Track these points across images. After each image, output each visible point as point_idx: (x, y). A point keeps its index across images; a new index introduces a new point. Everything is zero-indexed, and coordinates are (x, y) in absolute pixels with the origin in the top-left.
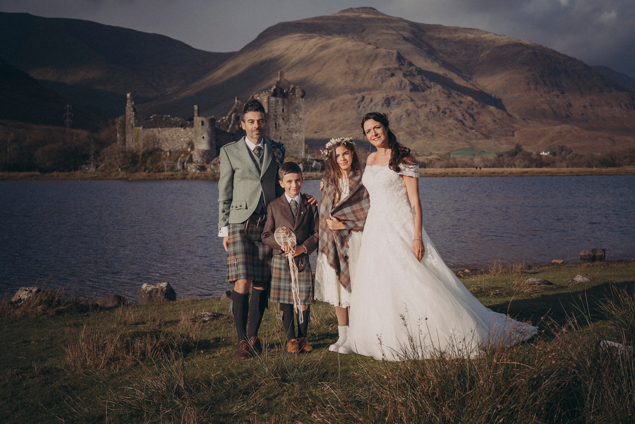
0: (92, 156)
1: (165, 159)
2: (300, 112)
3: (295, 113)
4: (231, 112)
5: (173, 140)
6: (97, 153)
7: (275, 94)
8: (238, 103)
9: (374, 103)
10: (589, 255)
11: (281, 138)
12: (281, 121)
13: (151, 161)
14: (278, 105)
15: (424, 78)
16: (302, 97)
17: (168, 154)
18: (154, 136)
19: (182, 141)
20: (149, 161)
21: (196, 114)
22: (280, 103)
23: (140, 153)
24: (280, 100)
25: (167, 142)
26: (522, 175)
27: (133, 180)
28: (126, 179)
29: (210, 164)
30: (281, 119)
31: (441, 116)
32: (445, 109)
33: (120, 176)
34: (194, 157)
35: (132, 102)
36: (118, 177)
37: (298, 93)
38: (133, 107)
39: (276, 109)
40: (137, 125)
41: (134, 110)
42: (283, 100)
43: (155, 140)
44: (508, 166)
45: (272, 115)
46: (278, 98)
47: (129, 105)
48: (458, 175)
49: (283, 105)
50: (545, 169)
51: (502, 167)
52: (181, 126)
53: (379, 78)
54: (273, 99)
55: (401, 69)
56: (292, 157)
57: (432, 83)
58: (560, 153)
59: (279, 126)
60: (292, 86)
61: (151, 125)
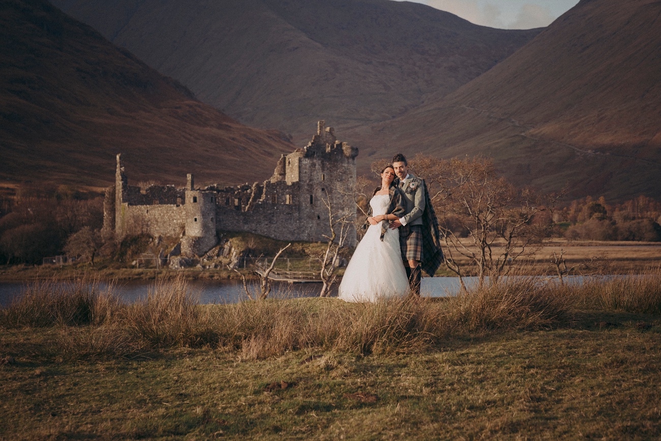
2: (350, 179)
3: (341, 181)
5: (165, 222)
7: (309, 154)
11: (319, 217)
12: (319, 193)
13: (133, 252)
14: (314, 170)
17: (157, 241)
18: (140, 217)
19: (174, 224)
20: (129, 252)
21: (188, 186)
22: (317, 166)
25: (157, 225)
29: (203, 257)
30: (320, 190)
34: (182, 247)
35: (121, 167)
37: (347, 151)
38: (122, 173)
39: (311, 175)
40: (125, 200)
42: (322, 162)
43: (143, 221)
45: (305, 184)
46: (315, 161)
47: (119, 171)
49: (323, 170)
54: (307, 162)
59: (317, 200)
60: (337, 142)
61: (147, 200)
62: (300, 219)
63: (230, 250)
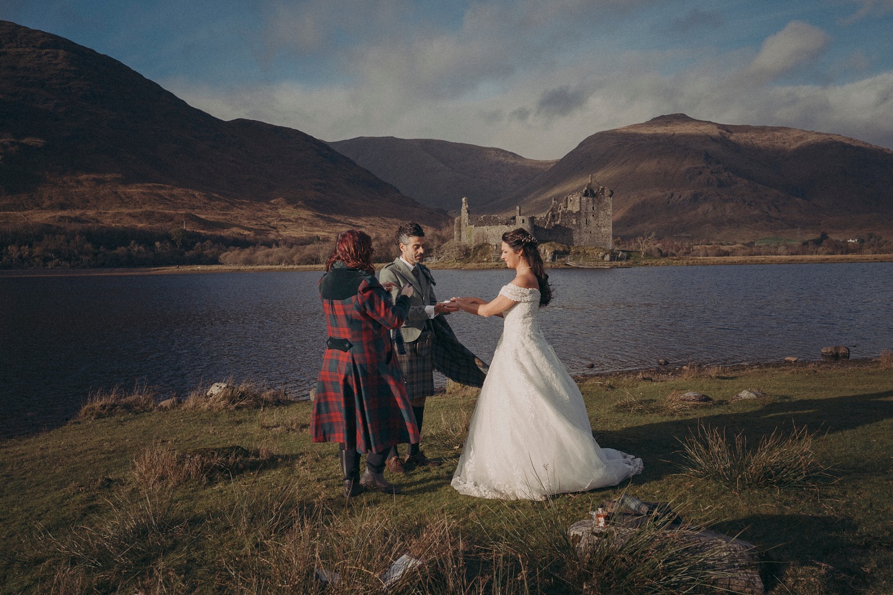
0: (435, 250)
1: (492, 252)
2: (608, 209)
3: (604, 210)
4: (548, 211)
6: (439, 246)
8: (555, 203)
9: (682, 199)
10: (831, 352)
11: (591, 232)
12: (591, 218)
13: (481, 253)
14: (589, 204)
15: (731, 174)
16: (610, 196)
17: (495, 247)
18: (483, 234)
20: (479, 254)
21: (518, 214)
22: (590, 202)
23: (472, 247)
24: (590, 199)
25: (494, 238)
26: (822, 261)
27: (465, 270)
28: (460, 269)
30: (591, 216)
31: (747, 208)
32: (751, 202)
33: (455, 266)
35: (466, 205)
36: (453, 267)
37: (607, 192)
38: (467, 209)
39: (587, 207)
40: (470, 224)
41: (468, 212)
42: (593, 199)
43: (484, 236)
44: (812, 253)
45: (583, 212)
47: (464, 207)
48: (757, 262)
49: (593, 204)
50: (849, 256)
51: (805, 254)
52: (506, 224)
53: (688, 177)
54: (584, 199)
55: (708, 167)
56: (601, 248)
57: (738, 179)
58: (869, 240)
59: (590, 222)
60: (601, 187)
61: (482, 224)
62: (580, 233)
63: (545, 251)
